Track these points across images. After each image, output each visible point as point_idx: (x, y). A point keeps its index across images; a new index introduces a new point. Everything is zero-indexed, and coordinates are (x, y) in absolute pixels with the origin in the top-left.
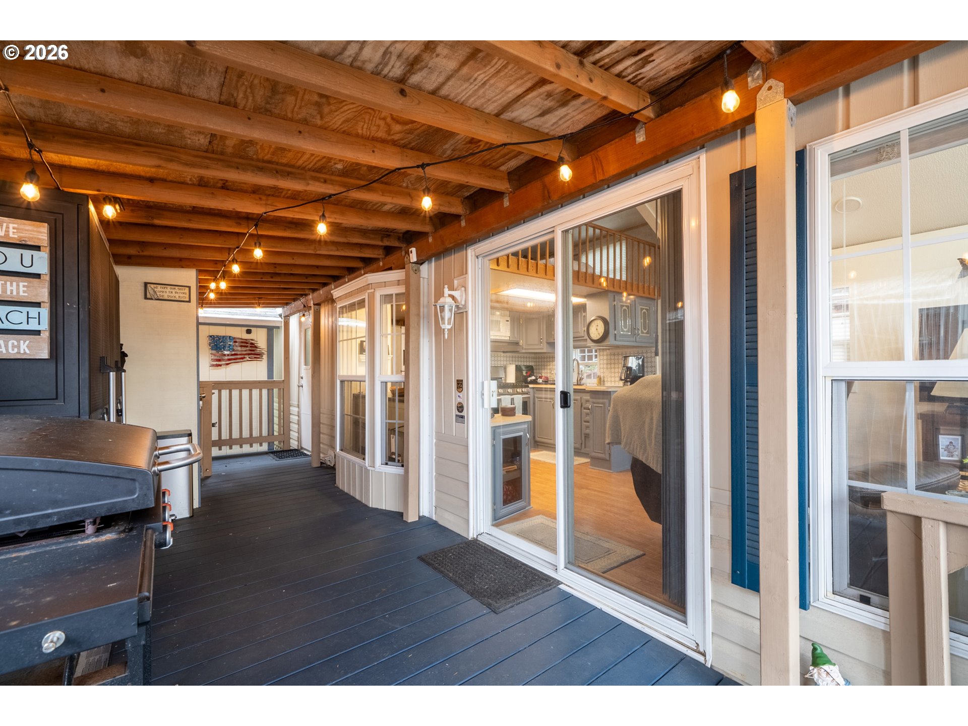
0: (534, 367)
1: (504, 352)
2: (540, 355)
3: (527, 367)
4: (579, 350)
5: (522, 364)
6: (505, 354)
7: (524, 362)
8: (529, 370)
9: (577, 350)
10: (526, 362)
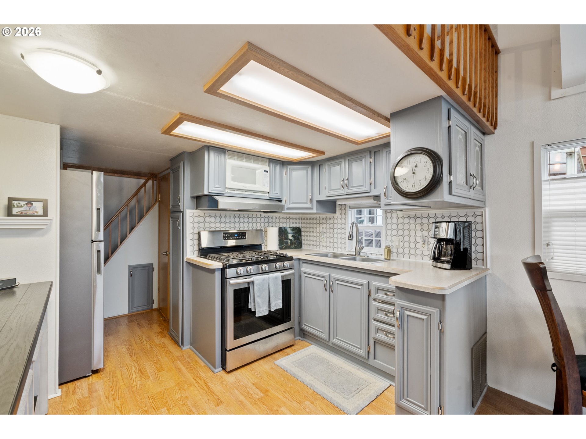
0: (302, 230)
1: (264, 212)
2: (308, 216)
3: (294, 229)
4: (355, 210)
5: (288, 225)
6: (266, 215)
7: (290, 223)
8: (296, 233)
9: (353, 210)
10: (293, 223)
